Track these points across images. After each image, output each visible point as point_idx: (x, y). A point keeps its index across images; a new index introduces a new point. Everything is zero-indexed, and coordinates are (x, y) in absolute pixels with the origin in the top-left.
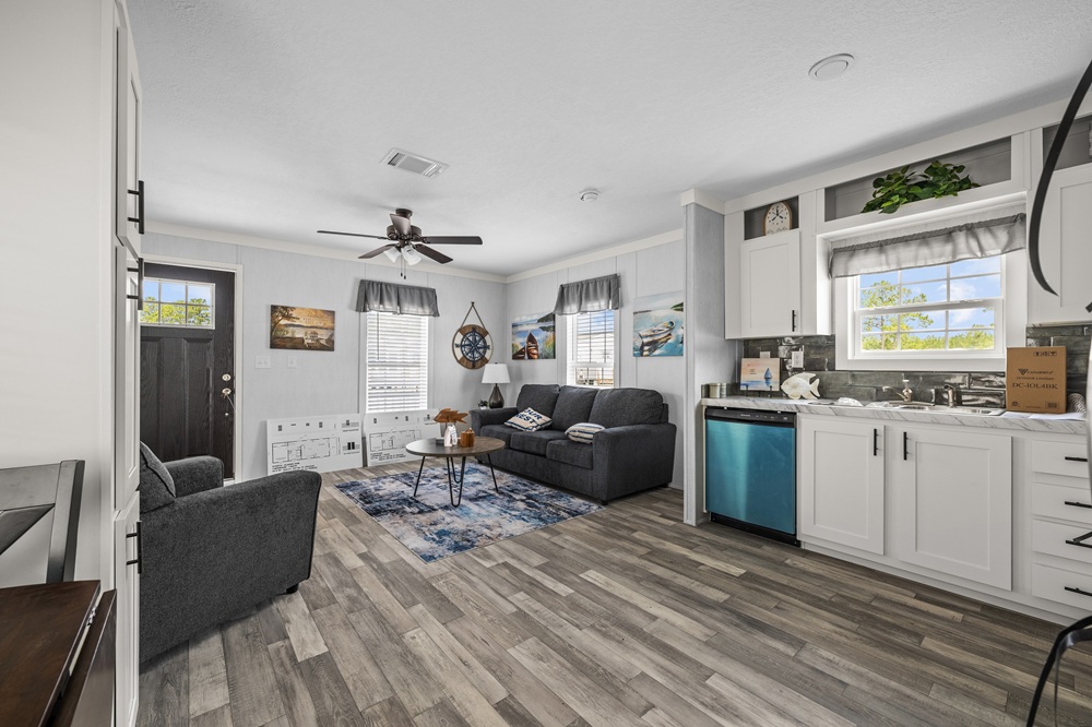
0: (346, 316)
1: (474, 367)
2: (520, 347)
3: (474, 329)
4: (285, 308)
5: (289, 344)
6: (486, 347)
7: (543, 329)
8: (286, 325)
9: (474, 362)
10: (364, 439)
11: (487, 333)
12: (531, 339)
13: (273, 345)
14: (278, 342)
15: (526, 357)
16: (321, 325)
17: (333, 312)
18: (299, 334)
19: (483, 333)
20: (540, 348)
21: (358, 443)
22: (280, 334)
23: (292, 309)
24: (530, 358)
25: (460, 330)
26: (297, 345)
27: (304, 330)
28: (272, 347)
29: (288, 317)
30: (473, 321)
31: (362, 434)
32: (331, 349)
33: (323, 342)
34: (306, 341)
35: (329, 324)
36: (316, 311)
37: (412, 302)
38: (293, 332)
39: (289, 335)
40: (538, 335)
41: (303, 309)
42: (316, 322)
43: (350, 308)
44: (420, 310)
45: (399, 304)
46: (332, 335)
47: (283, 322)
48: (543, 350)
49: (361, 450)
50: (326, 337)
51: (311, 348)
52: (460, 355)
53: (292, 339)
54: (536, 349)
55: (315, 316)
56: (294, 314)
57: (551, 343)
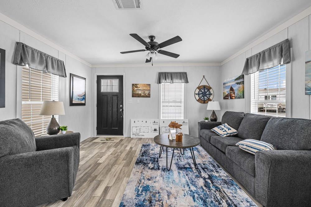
0: (154, 85)
1: (204, 103)
2: (227, 93)
3: (204, 87)
4: (136, 84)
5: (137, 96)
6: (210, 94)
7: (237, 83)
8: (136, 90)
9: (204, 101)
10: (159, 128)
11: (211, 88)
12: (232, 89)
13: (133, 96)
14: (134, 95)
15: (229, 98)
16: (146, 89)
17: (150, 85)
18: (140, 92)
19: (209, 88)
20: (236, 93)
21: (158, 129)
22: (134, 93)
23: (138, 84)
24: (231, 98)
25: (198, 88)
26: (139, 96)
27: (141, 91)
28: (132, 97)
29: (137, 87)
30: (204, 83)
31: (159, 126)
32: (149, 97)
33: (147, 95)
34: (142, 95)
35: (149, 89)
36: (144, 84)
37: (177, 78)
38: (138, 92)
39: (137, 93)
40: (235, 87)
41: (141, 84)
42: (145, 88)
43: (155, 83)
44: (180, 81)
45: (172, 79)
46: (150, 92)
47: (136, 89)
48: (237, 94)
49: (158, 132)
50: (148, 93)
51: (143, 97)
52: (197, 98)
53: (138, 94)
54: (234, 94)
55: (145, 86)
56: (138, 86)
57: (242, 90)
